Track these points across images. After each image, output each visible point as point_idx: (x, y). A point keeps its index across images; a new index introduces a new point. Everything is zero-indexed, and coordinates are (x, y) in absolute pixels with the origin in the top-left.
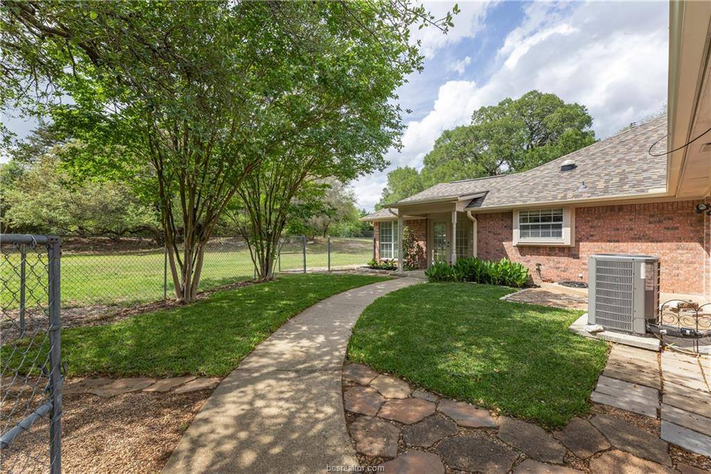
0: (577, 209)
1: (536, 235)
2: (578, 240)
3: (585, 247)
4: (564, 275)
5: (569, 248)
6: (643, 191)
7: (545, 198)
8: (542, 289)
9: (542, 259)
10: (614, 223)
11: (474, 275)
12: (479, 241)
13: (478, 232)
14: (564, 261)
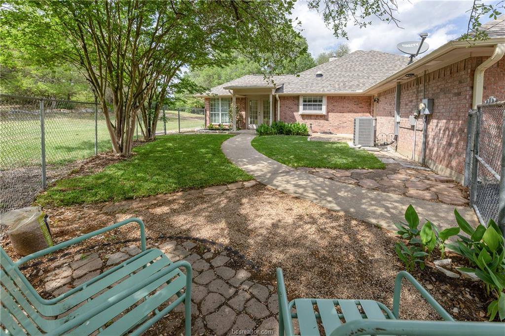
0: (328, 97)
1: (310, 109)
2: (328, 112)
3: (331, 115)
4: (322, 129)
5: (324, 116)
6: (353, 91)
7: (314, 90)
8: (313, 136)
9: (312, 121)
10: (342, 104)
11: (282, 130)
12: (281, 112)
13: (280, 107)
14: (322, 122)
